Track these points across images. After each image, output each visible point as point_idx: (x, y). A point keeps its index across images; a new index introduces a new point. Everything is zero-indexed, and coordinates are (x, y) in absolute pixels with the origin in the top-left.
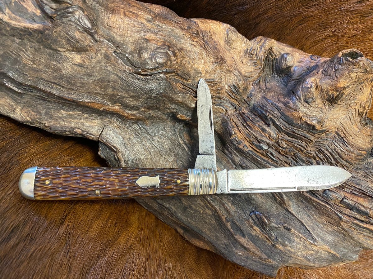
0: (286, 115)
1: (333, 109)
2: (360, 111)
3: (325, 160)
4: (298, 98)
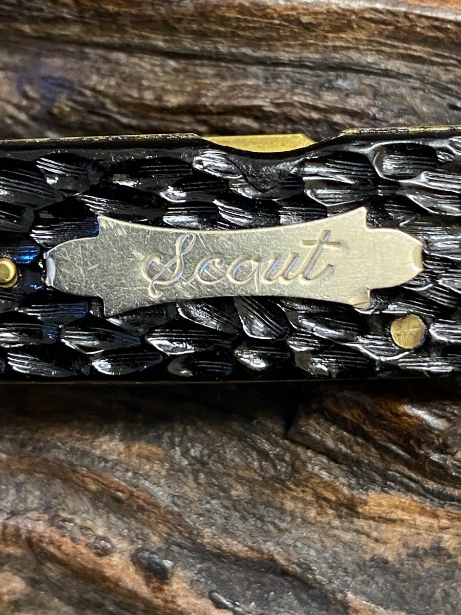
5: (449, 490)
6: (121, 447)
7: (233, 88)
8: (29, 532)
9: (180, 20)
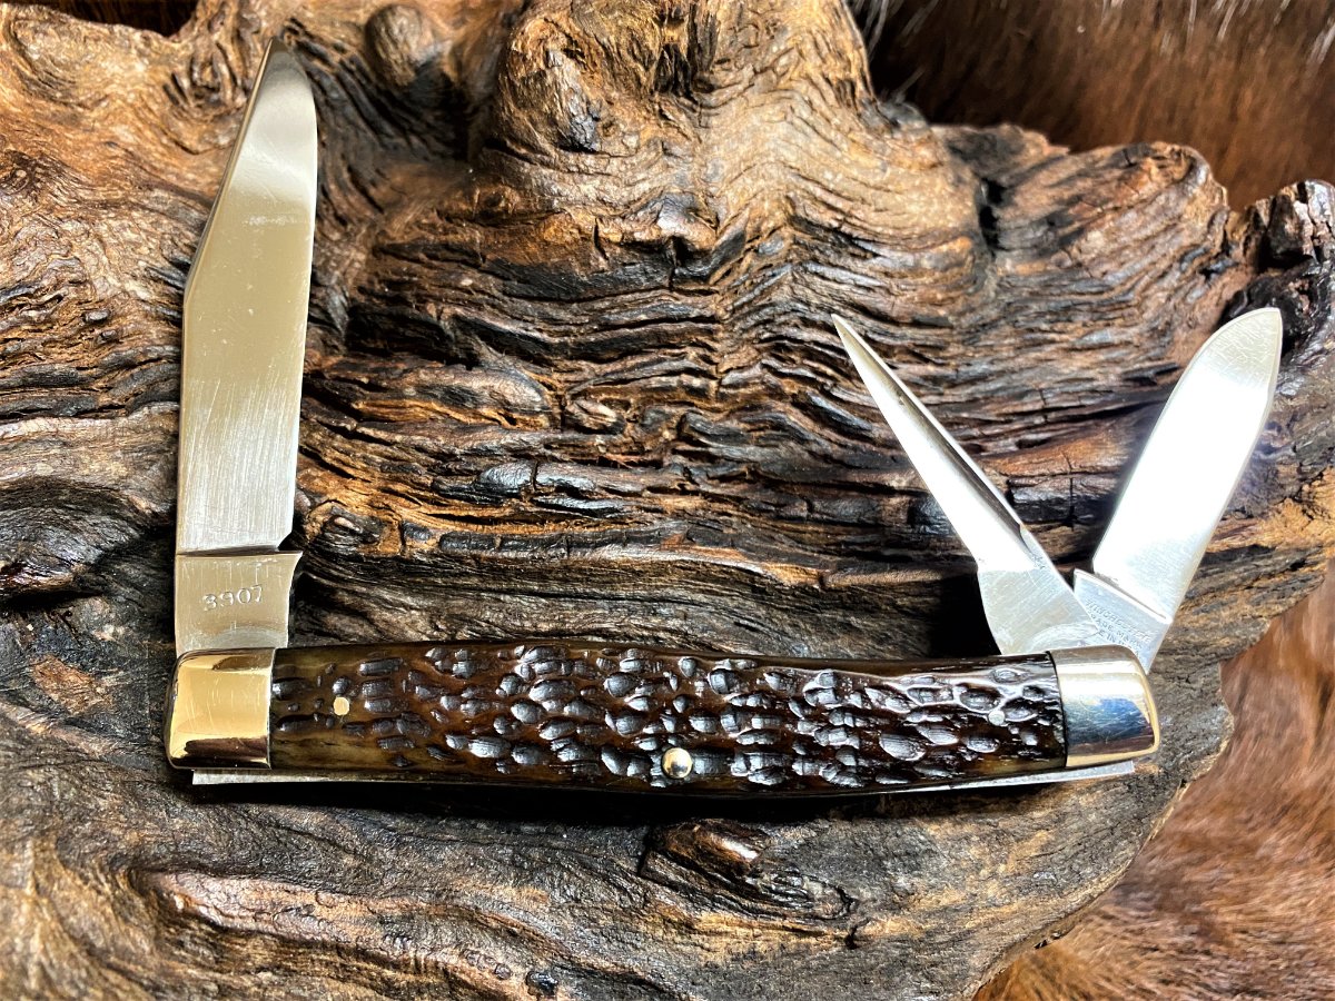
0: (522, 267)
1: (714, 121)
2: (831, 76)
3: (824, 375)
4: (523, 151)
5: (760, 905)
6: (514, 892)
7: (587, 617)
8: (446, 964)
9: (550, 572)
